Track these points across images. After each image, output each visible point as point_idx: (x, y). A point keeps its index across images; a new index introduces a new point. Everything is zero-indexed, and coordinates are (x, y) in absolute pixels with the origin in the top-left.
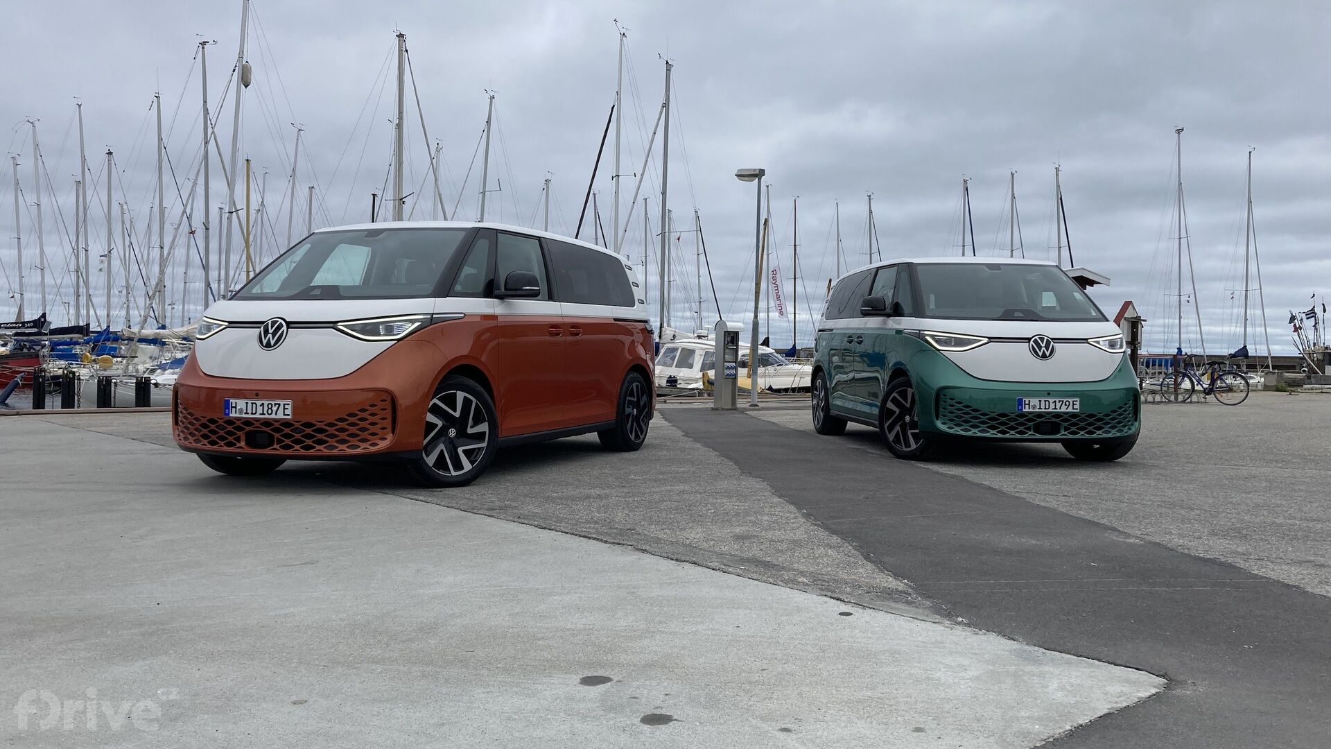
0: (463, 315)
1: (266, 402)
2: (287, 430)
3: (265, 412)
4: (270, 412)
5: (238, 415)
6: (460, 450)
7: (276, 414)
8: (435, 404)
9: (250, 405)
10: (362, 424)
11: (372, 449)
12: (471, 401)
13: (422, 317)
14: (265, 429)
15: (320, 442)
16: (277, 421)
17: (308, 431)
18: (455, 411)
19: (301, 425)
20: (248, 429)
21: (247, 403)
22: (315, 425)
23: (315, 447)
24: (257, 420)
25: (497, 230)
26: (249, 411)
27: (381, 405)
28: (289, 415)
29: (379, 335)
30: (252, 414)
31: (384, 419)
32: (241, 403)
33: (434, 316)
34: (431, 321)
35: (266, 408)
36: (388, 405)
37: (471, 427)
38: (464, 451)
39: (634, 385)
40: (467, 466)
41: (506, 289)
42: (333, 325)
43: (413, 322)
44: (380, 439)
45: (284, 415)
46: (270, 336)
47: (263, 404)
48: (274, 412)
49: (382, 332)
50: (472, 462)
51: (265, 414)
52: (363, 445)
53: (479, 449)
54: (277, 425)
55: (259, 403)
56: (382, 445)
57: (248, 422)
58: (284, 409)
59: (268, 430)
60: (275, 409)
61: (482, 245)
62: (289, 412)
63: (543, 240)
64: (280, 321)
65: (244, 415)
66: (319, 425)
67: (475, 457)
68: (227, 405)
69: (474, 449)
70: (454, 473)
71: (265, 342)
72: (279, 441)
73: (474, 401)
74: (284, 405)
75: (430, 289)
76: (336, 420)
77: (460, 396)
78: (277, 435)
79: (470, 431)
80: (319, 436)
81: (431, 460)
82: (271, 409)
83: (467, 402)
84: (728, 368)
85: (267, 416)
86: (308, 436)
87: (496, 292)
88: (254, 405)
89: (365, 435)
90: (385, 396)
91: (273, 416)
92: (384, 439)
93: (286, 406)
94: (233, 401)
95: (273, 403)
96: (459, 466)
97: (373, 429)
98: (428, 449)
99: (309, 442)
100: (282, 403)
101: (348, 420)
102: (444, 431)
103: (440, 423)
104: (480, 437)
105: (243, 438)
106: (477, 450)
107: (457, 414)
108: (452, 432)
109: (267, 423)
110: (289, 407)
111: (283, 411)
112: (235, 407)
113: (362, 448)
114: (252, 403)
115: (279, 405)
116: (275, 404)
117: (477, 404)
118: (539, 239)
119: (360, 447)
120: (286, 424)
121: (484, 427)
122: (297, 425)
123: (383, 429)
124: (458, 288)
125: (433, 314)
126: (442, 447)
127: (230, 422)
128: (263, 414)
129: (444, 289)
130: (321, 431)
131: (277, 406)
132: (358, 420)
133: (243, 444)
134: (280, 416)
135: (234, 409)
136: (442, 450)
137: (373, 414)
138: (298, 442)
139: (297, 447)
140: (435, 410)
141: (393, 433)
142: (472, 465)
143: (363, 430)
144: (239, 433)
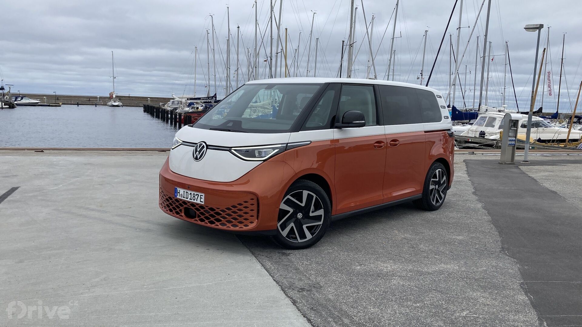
0: (310, 142)
1: (192, 193)
2: (202, 211)
3: (192, 198)
4: (194, 199)
5: (180, 198)
6: (304, 227)
7: (197, 201)
8: (288, 198)
9: (185, 193)
10: (240, 213)
11: (245, 228)
12: (313, 196)
13: (280, 146)
14: (192, 207)
15: (218, 220)
16: (198, 204)
17: (212, 213)
18: (302, 202)
19: (209, 209)
20: (185, 206)
21: (184, 192)
22: (215, 210)
23: (215, 223)
24: (189, 202)
25: (342, 83)
26: (185, 197)
27: (252, 202)
28: (202, 202)
29: (255, 157)
30: (186, 198)
31: (252, 210)
32: (181, 191)
33: (288, 145)
34: (286, 148)
35: (192, 196)
36: (255, 202)
37: (313, 212)
38: (307, 227)
39: (437, 171)
40: (309, 236)
41: (342, 123)
42: (229, 149)
43: (274, 149)
44: (250, 223)
45: (201, 201)
46: (198, 152)
47: (191, 194)
48: (196, 199)
49: (257, 155)
50: (312, 234)
51: (192, 200)
52: (240, 225)
53: (318, 225)
54: (197, 207)
55: (189, 192)
56: (251, 226)
57: (185, 202)
58: (201, 198)
59: (193, 208)
60: (196, 197)
61: (331, 94)
62: (203, 200)
63: (376, 87)
64: (204, 144)
65: (183, 198)
66: (217, 210)
67: (315, 231)
68: (176, 191)
69: (314, 226)
70: (300, 241)
71: (195, 156)
72: (199, 216)
73: (315, 196)
74: (201, 195)
75: (289, 127)
76: (226, 209)
77: (305, 193)
78: (198, 212)
79: (311, 214)
80: (218, 217)
81: (285, 233)
82: (194, 197)
83: (310, 197)
84: (510, 140)
85: (192, 201)
86: (212, 216)
87: (336, 124)
88: (187, 193)
89: (241, 219)
90: (254, 197)
91: (195, 201)
92: (252, 222)
93: (202, 197)
94: (178, 189)
95: (196, 194)
96: (303, 236)
97: (246, 216)
98: (283, 227)
99: (212, 219)
100: (200, 194)
101: (232, 209)
102: (294, 214)
103: (291, 210)
104: (318, 218)
105: (183, 211)
106: (316, 227)
107: (303, 205)
108: (300, 215)
109: (193, 205)
110: (203, 197)
111: (200, 199)
112: (179, 193)
113: (239, 227)
114: (186, 192)
115: (198, 195)
116: (197, 195)
117: (316, 197)
118: (373, 86)
119: (238, 226)
120: (202, 207)
121: (321, 212)
122: (207, 208)
123: (252, 216)
124: (307, 125)
125: (288, 143)
126: (292, 224)
127: (177, 200)
128: (191, 199)
129: (299, 127)
130: (218, 214)
131: (197, 196)
132: (237, 210)
133: (183, 214)
134: (198, 202)
135: (178, 194)
136: (292, 227)
137: (246, 207)
138: (207, 218)
139: (207, 221)
140: (288, 202)
141: (257, 220)
142: (312, 236)
143: (240, 216)
144: (181, 208)
